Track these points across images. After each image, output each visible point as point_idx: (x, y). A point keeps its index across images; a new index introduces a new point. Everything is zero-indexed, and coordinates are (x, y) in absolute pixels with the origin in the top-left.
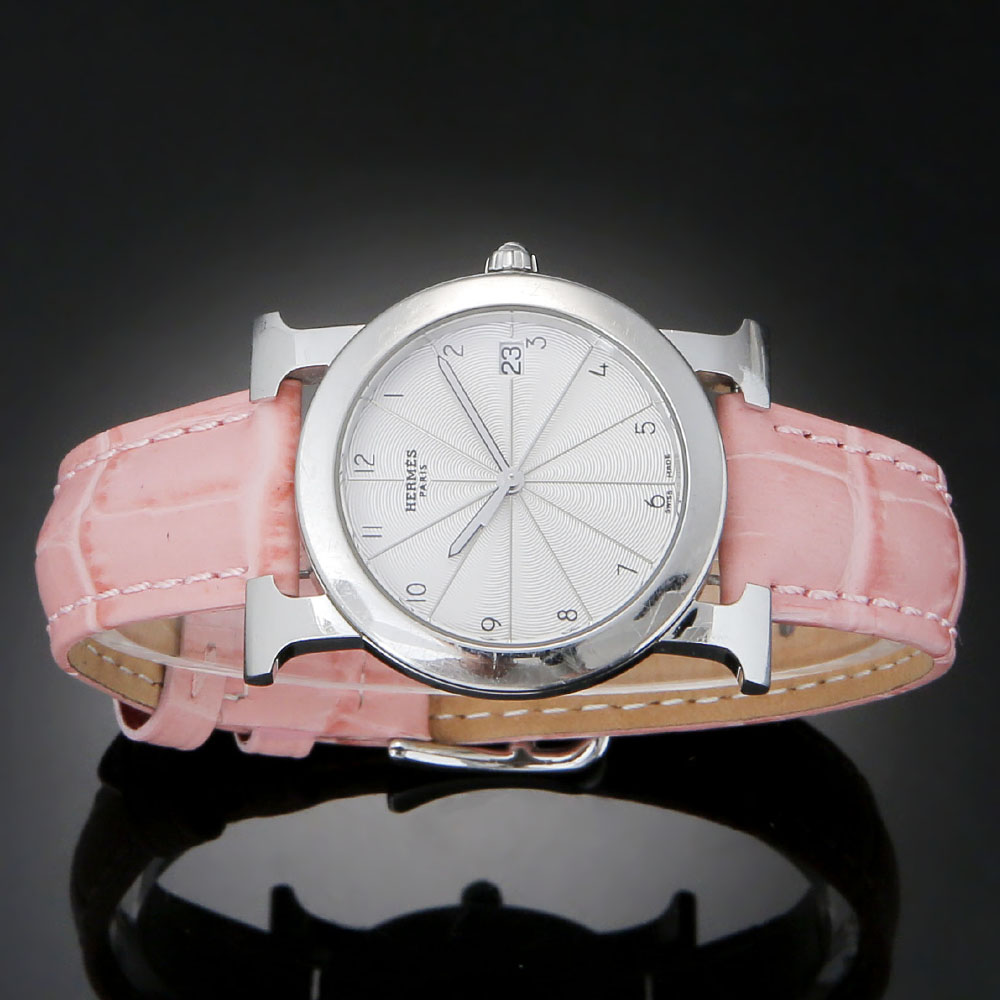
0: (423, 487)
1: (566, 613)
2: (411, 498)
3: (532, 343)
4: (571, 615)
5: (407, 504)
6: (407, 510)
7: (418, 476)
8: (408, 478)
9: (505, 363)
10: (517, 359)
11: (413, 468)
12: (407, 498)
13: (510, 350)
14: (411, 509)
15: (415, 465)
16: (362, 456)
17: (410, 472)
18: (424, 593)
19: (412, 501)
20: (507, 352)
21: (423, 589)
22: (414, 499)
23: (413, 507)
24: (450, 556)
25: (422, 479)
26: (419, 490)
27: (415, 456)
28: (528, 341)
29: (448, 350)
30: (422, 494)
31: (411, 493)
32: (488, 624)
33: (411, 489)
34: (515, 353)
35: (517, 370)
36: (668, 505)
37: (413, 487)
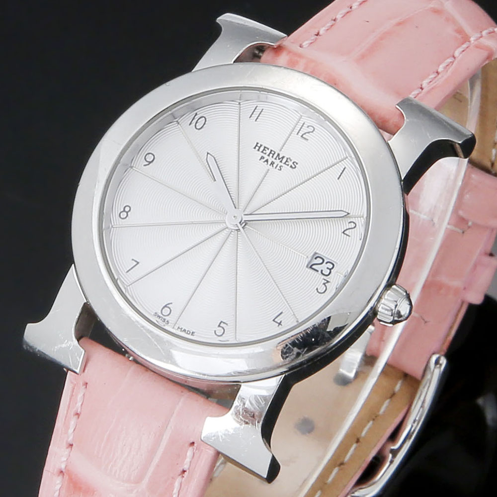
0: (267, 161)
1: (127, 212)
2: (264, 150)
3: (324, 284)
4: (124, 215)
5: (261, 145)
6: (257, 143)
7: (277, 162)
8: (278, 155)
9: (323, 260)
10: (322, 271)
11: (284, 160)
12: (265, 147)
13: (330, 269)
14: (256, 146)
15: (285, 163)
16: (312, 132)
17: (283, 157)
18: (195, 126)
19: (262, 149)
20: (330, 266)
21: (198, 127)
22: (262, 152)
23: (257, 148)
24: (208, 153)
25: (272, 163)
26: (266, 157)
27: (291, 166)
28: (328, 282)
29: (353, 225)
30: (262, 158)
31: (268, 152)
32: (150, 158)
33: (270, 153)
34: (327, 272)
35: (313, 267)
36: (159, 317)
37: (271, 155)
